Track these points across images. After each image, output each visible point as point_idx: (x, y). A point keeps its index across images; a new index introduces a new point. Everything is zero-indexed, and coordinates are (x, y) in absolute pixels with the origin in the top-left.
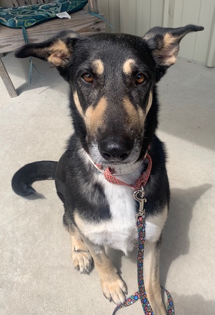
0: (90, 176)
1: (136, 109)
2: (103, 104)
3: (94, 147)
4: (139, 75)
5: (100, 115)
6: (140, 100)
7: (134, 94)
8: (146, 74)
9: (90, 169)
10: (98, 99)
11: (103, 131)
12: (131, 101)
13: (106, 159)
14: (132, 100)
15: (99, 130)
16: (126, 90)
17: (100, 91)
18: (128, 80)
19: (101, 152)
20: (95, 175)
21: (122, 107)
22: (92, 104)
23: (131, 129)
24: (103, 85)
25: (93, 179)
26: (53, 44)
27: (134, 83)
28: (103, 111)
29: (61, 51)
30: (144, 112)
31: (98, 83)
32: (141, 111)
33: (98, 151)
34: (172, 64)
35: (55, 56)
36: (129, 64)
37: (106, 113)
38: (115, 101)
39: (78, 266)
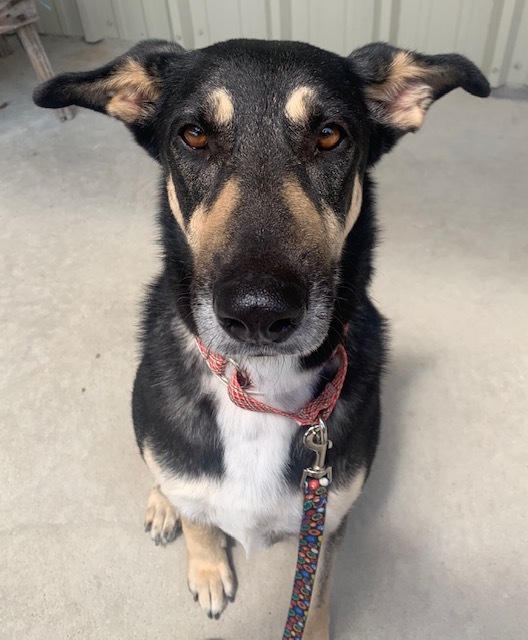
0: (193, 381)
1: (320, 210)
2: (229, 196)
3: (203, 307)
4: (327, 126)
5: (222, 223)
6: (329, 188)
7: (314, 172)
8: (345, 126)
9: (194, 366)
10: (219, 186)
11: (227, 260)
12: (304, 190)
13: (234, 336)
14: (306, 184)
15: (217, 258)
16: (290, 162)
17: (224, 164)
18: (298, 137)
19: (220, 318)
20: (205, 379)
21: (280, 201)
22: (205, 199)
23: (304, 256)
24: (232, 151)
25: (199, 389)
26: (115, 70)
27: (313, 145)
28: (229, 211)
29: (135, 87)
30: (342, 222)
31: (219, 147)
32: (331, 218)
33: (213, 315)
34: (413, 129)
35: (124, 99)
36: (300, 98)
37: (236, 216)
38: (262, 185)
39: (150, 524)
